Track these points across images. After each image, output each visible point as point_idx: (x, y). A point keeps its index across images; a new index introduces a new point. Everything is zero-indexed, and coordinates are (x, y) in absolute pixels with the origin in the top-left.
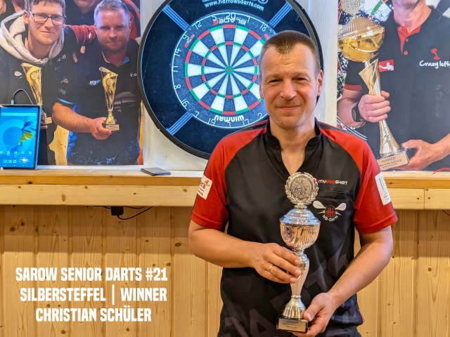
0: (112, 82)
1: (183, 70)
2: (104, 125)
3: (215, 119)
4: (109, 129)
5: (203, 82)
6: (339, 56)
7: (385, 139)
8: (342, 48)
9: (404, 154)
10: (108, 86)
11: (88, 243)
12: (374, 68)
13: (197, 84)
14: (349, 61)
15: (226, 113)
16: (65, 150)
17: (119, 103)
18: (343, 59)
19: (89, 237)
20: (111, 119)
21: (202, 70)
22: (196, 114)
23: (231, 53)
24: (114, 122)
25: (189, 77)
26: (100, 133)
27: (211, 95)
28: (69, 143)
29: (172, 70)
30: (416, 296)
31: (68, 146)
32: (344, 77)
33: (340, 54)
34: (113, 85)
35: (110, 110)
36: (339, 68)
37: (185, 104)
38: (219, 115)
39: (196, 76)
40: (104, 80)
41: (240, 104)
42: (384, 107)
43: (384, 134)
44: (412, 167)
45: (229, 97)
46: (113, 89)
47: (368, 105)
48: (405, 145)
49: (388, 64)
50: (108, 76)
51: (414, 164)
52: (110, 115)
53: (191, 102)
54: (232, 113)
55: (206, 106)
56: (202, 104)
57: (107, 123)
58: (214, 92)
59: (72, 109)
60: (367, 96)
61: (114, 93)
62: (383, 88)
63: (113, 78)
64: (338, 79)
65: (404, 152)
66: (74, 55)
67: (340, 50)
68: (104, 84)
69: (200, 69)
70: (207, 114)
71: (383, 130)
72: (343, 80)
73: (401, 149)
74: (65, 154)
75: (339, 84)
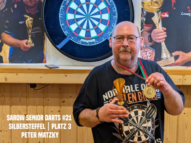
0: (30, 22)
1: (65, 17)
2: (27, 43)
3: (81, 41)
4: (29, 46)
5: (75, 23)
6: (142, 10)
7: (164, 51)
8: (143, 6)
9: (173, 58)
10: (28, 24)
11: (20, 101)
12: (159, 16)
13: (72, 24)
14: (147, 12)
15: (86, 38)
16: (8, 56)
17: (34, 32)
18: (144, 11)
19: (20, 98)
20: (30, 40)
21: (75, 17)
22: (71, 38)
23: (89, 8)
24: (32, 42)
25: (68, 20)
26: (25, 47)
27: (79, 29)
28: (9, 53)
29: (60, 16)
30: (178, 126)
31: (9, 54)
32: (144, 20)
33: (142, 9)
34: (31, 24)
35: (30, 36)
36: (142, 16)
37: (66, 33)
38: (83, 39)
39: (72, 20)
40: (26, 21)
41: (93, 34)
42: (164, 35)
43: (163, 49)
44: (177, 64)
45: (88, 30)
46: (31, 26)
47: (156, 34)
48: (174, 54)
49: (166, 14)
50: (28, 19)
51: (178, 63)
52: (30, 38)
53: (69, 32)
54: (89, 38)
55: (77, 35)
56: (75, 33)
57: (28, 42)
58: (80, 27)
59: (11, 36)
60: (155, 29)
61: (31, 28)
62: (163, 26)
63: (31, 20)
64: (141, 21)
65: (173, 57)
66: (11, 9)
67: (142, 7)
68: (27, 23)
69: (74, 16)
70: (77, 38)
71: (163, 46)
72: (144, 22)
73: (171, 55)
74: (8, 58)
75: (142, 23)
